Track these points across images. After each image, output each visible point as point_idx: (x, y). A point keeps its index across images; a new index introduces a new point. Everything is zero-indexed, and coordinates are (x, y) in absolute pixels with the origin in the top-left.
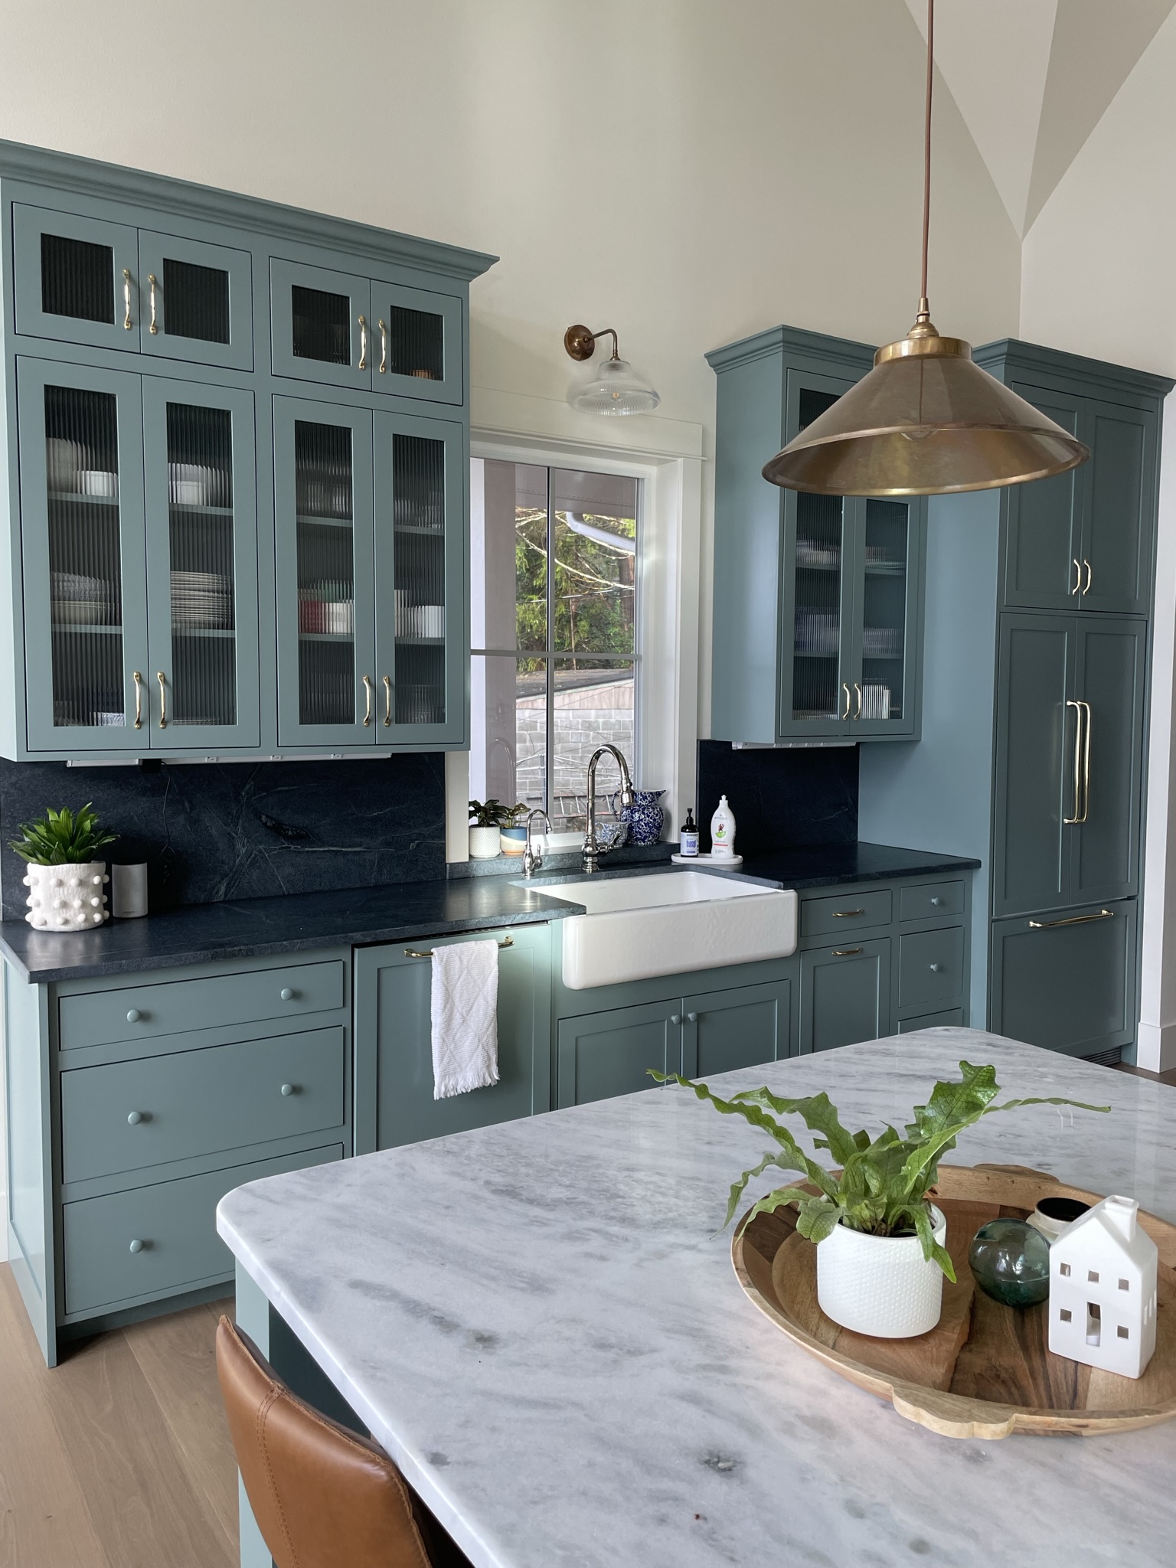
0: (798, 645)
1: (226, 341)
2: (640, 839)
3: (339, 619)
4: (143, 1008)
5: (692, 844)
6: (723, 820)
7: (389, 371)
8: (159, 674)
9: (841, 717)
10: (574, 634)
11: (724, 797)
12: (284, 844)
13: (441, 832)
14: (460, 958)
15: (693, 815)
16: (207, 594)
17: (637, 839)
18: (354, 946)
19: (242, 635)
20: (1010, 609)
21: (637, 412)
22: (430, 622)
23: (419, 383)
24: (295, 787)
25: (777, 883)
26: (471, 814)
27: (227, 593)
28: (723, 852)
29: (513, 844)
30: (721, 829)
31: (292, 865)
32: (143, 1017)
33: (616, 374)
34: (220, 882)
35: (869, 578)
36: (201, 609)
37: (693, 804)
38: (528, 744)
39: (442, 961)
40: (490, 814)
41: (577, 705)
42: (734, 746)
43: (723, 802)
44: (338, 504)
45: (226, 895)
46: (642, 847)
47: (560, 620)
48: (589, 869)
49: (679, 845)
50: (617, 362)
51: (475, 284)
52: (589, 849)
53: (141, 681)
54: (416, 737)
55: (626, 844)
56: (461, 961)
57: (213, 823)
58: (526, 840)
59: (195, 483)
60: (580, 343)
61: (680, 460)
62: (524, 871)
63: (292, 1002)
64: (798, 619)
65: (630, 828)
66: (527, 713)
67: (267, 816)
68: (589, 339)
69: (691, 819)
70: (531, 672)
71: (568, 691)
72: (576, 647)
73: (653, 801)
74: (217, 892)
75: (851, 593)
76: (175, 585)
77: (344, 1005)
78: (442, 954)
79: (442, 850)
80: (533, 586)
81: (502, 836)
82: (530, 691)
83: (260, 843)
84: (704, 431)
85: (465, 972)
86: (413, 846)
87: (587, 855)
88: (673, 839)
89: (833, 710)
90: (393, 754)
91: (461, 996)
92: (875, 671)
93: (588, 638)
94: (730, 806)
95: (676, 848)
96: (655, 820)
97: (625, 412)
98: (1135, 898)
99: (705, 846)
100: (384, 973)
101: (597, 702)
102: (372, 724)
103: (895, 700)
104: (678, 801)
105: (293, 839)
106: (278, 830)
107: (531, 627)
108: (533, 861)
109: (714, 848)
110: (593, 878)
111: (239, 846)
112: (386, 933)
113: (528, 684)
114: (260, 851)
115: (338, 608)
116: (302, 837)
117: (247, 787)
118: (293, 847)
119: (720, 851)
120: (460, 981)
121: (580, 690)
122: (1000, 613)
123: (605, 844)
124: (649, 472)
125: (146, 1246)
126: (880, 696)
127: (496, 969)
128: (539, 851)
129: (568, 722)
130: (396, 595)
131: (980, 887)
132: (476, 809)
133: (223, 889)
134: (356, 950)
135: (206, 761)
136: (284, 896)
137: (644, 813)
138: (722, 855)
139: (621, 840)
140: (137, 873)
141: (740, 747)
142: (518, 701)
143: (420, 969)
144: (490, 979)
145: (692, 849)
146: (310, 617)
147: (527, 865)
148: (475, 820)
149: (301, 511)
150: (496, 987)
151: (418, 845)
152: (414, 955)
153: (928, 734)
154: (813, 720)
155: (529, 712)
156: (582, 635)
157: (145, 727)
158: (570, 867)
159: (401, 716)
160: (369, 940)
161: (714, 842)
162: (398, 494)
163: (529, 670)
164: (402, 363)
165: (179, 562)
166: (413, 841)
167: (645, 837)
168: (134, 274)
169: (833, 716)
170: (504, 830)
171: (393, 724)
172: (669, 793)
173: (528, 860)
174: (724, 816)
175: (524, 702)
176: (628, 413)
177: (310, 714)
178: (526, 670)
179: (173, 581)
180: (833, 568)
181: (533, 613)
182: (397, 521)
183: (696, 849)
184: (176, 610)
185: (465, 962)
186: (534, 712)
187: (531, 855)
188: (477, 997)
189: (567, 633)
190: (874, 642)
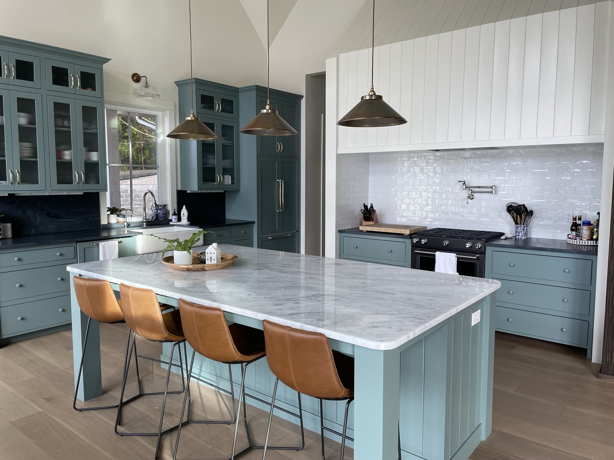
0: (204, 164)
1: (33, 81)
2: (160, 218)
3: (67, 155)
4: (20, 257)
5: (175, 219)
6: (184, 212)
7: (80, 89)
8: (17, 170)
9: (217, 184)
10: (143, 155)
11: (184, 206)
12: (51, 218)
13: (99, 216)
14: (107, 245)
15: (176, 211)
16: (29, 148)
17: (159, 218)
18: (77, 242)
19: (40, 159)
20: (260, 155)
21: (154, 99)
22: (94, 156)
23: (89, 91)
24: (54, 203)
25: (198, 227)
26: (108, 211)
27: (35, 148)
28: (184, 220)
29: (121, 219)
30: (184, 214)
31: (54, 224)
32: (19, 260)
33: (147, 89)
34: (32, 229)
35: (223, 146)
36: (27, 153)
37: (176, 208)
38: (125, 198)
39: (102, 246)
40: (113, 211)
41: (144, 183)
42: (188, 192)
43: (184, 207)
44: (66, 123)
45: (34, 233)
46: (161, 220)
47: (137, 150)
48: (145, 226)
49: (172, 219)
50: (147, 86)
51: (105, 66)
52: (144, 220)
53: (11, 172)
54: (91, 188)
55: (156, 219)
56: (108, 246)
57: (30, 213)
58: (125, 218)
59: (24, 118)
60: (136, 78)
61: (168, 111)
62: (125, 227)
63: (60, 257)
64: (204, 157)
65: (157, 215)
66: (124, 186)
67: (46, 211)
68: (139, 78)
69: (175, 212)
70: (125, 171)
71: (141, 178)
72: (144, 160)
73: (164, 207)
74: (32, 232)
75: (218, 150)
76: (20, 146)
77: (75, 257)
78: (102, 245)
79: (99, 221)
80: (124, 136)
81: (118, 218)
82: (125, 178)
83: (44, 218)
84: (175, 103)
85: (109, 249)
86: (90, 219)
87: (144, 222)
88: (170, 218)
89: (214, 181)
90: (84, 193)
91: (108, 255)
92: (226, 171)
93: (149, 157)
94: (186, 208)
95: (171, 221)
96: (164, 212)
97: (150, 98)
98: (299, 231)
99: (179, 219)
100: (86, 249)
101: (152, 182)
102: (78, 184)
103: (233, 179)
104: (171, 206)
105: (54, 217)
106: (49, 215)
107: (124, 152)
108: (127, 224)
109: (182, 220)
110: (145, 228)
111: (38, 219)
112: (86, 239)
113: (124, 175)
114: (44, 221)
115: (67, 152)
116: (56, 216)
117: (39, 202)
118: (54, 219)
119: (184, 221)
120: (108, 251)
121: (145, 177)
122: (257, 156)
123: (149, 219)
124: (159, 114)
125: (23, 319)
126: (229, 178)
127: (117, 248)
128: (129, 221)
129: (141, 190)
130: (84, 149)
131: (255, 228)
132: (109, 209)
133: (33, 231)
134: (78, 243)
135: (27, 195)
136: (52, 233)
137: (161, 211)
138: (184, 222)
139: (154, 218)
140: (9, 225)
141: (189, 192)
142: (121, 181)
143: (96, 249)
144: (116, 251)
145: (175, 220)
146: (59, 155)
147: (126, 225)
148: (109, 213)
149: (56, 126)
150: (118, 254)
151: (92, 219)
152: (94, 244)
153: (242, 189)
154: (209, 184)
155: (124, 185)
156: (146, 156)
157: (13, 185)
158: (140, 225)
159: (87, 181)
160: (81, 240)
161: (182, 218)
162: (84, 120)
163: (124, 170)
164: (84, 86)
165: (21, 140)
166: (90, 218)
167: (162, 217)
168: (8, 64)
169: (215, 184)
170: (118, 216)
171: (85, 184)
172: (168, 205)
173: (126, 224)
174: (184, 211)
175: (122, 182)
176: (151, 99)
177: (60, 181)
178: (123, 170)
179: (20, 145)
180: (213, 143)
181: (125, 147)
182: (84, 129)
183: (177, 220)
184: (21, 153)
185: (109, 246)
186: (126, 186)
187: (127, 222)
188: (112, 256)
189: (140, 155)
190: (227, 163)
